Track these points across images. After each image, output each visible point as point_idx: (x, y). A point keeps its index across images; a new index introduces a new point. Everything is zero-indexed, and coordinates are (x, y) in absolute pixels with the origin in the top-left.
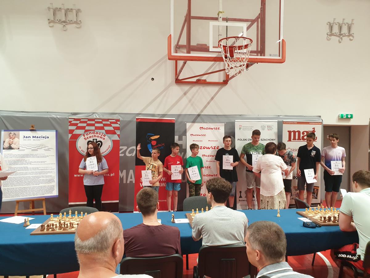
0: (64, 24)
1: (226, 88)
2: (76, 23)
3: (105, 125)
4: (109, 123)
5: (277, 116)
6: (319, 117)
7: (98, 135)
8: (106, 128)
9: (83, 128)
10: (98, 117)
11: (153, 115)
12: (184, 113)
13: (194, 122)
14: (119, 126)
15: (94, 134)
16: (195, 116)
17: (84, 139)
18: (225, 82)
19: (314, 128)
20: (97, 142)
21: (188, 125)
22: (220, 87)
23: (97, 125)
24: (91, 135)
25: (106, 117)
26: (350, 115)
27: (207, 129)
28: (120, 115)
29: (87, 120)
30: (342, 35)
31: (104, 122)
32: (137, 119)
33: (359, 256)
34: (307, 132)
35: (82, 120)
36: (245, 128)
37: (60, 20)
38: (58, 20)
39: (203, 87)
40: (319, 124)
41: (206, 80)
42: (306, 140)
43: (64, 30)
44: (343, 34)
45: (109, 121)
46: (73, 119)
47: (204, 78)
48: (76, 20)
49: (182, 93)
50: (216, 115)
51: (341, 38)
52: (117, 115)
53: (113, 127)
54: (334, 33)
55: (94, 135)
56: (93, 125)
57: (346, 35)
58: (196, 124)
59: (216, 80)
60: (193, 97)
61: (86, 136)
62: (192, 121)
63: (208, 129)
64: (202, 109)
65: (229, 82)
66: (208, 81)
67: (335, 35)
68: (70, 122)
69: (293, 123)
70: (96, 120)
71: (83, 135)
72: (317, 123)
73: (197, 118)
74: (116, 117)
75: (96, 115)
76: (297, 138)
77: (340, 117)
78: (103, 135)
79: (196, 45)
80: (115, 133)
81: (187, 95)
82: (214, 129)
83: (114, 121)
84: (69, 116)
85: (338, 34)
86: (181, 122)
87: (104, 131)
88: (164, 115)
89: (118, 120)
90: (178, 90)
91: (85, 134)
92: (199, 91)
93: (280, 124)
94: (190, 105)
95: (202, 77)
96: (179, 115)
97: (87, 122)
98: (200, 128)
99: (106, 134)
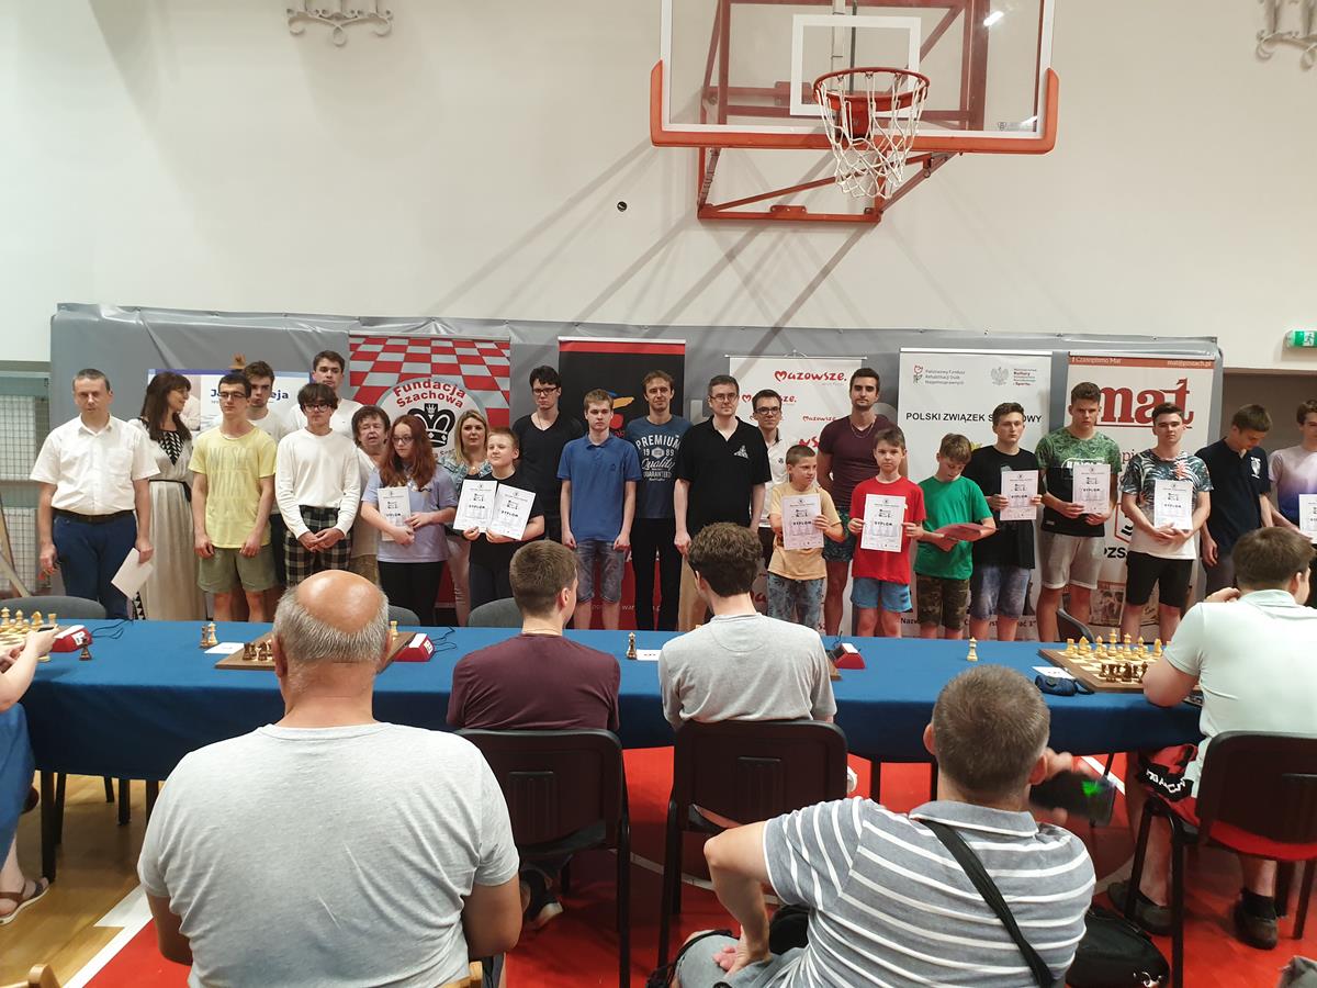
0: (338, 24)
1: (873, 238)
2: (374, 18)
3: (464, 359)
4: (474, 352)
5: (1054, 335)
6: (1208, 342)
7: (442, 391)
8: (467, 369)
9: (393, 367)
10: (443, 333)
11: (621, 329)
12: (724, 323)
13: (757, 352)
14: (507, 363)
15: (429, 386)
16: (764, 333)
17: (398, 402)
18: (872, 216)
19: (1184, 382)
20: (437, 414)
21: (736, 362)
22: (852, 231)
23: (437, 359)
24: (419, 391)
25: (467, 333)
27: (799, 378)
28: (516, 327)
29: (405, 342)
31: (460, 351)
32: (561, 342)
33: (1189, 783)
34: (1158, 395)
35: (389, 342)
36: (935, 377)
37: (324, 11)
38: (317, 11)
39: (793, 232)
40: (1203, 367)
41: (803, 207)
42: (1151, 424)
43: (338, 46)
45: (475, 347)
46: (363, 340)
47: (797, 200)
49: (720, 254)
50: (837, 330)
51: (1312, 53)
52: (505, 326)
53: (488, 366)
54: (1282, 35)
55: (427, 391)
56: (425, 358)
58: (762, 361)
59: (842, 209)
60: (758, 267)
61: (403, 395)
62: (751, 349)
63: (803, 376)
64: (786, 307)
65: (883, 216)
66: (811, 210)
67: (1288, 42)
68: (354, 347)
69: (1105, 361)
70: (434, 343)
71: (395, 390)
72: (1197, 363)
73: (769, 340)
74: (499, 333)
75: (439, 325)
76: (1117, 413)
77: (1292, 342)
78: (457, 391)
79: (773, 87)
80: (494, 387)
81: (740, 259)
82: (824, 377)
83: (492, 346)
84: (352, 327)
85: (1300, 36)
86: (714, 355)
87: (459, 380)
88: (657, 330)
89: (504, 345)
90: (705, 243)
91: (402, 389)
92: (781, 245)
93: (1060, 365)
94: (746, 293)
95: (793, 197)
96: (709, 330)
97: (405, 347)
98: (777, 373)
99: (465, 390)
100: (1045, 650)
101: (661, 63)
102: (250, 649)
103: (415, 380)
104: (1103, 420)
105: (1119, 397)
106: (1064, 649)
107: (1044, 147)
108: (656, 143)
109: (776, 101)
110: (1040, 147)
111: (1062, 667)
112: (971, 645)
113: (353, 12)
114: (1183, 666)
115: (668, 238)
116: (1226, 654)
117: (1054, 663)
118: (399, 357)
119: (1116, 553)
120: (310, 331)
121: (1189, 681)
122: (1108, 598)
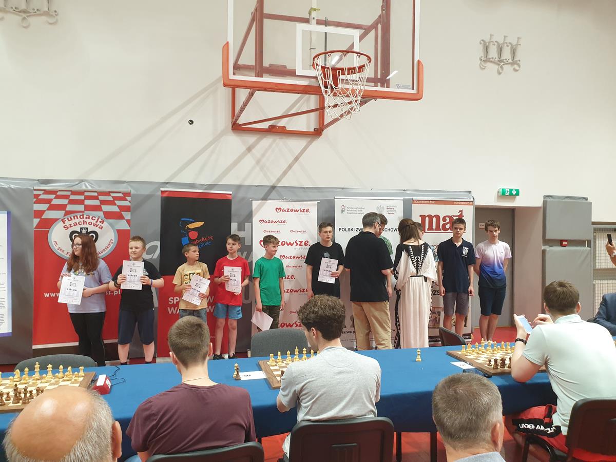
0: (24, 15)
1: (319, 143)
2: (47, 14)
3: (104, 202)
4: (110, 198)
5: (402, 190)
6: (468, 193)
7: (90, 220)
8: (105, 208)
9: (61, 207)
10: (90, 188)
11: (192, 186)
12: (246, 183)
13: (265, 198)
14: (129, 204)
15: (83, 218)
16: (268, 189)
17: (64, 227)
18: (318, 132)
19: (461, 211)
20: (88, 233)
21: (255, 204)
22: (309, 139)
23: (88, 202)
24: (77, 221)
25: (104, 188)
26: (515, 190)
27: (288, 211)
29: (69, 193)
30: (502, 61)
31: (101, 198)
32: (162, 192)
33: (558, 428)
34: (450, 217)
35: (59, 193)
36: (351, 211)
37: (16, 8)
38: (12, 8)
39: (280, 139)
40: (469, 205)
41: (285, 127)
43: (25, 27)
44: (505, 61)
45: (110, 195)
46: (43, 192)
47: (282, 123)
48: (46, 9)
49: (244, 149)
50: (304, 188)
51: (501, 67)
52: (125, 184)
53: (118, 206)
54: (490, 58)
55: (82, 220)
56: (81, 202)
57: (509, 62)
58: (269, 203)
59: (303, 128)
60: (263, 155)
62: (261, 196)
63: (289, 210)
64: (278, 176)
65: (323, 133)
66: (288, 128)
67: (491, 61)
68: (36, 196)
70: (86, 194)
71: (62, 220)
72: (466, 203)
73: (270, 192)
74: (123, 188)
75: (86, 184)
77: (501, 194)
78: (100, 220)
79: (268, 66)
80: (122, 218)
81: (254, 151)
82: (300, 211)
83: (120, 195)
84: (35, 185)
85: (497, 60)
86: (243, 199)
87: (101, 214)
88: (212, 186)
89: (127, 194)
90: (236, 142)
91: (66, 220)
92: (274, 145)
93: (408, 206)
94: (258, 168)
95: (280, 121)
96: (239, 187)
97: (69, 196)
98: (277, 209)
99: (105, 219)
100: (451, 352)
101: (228, 43)
105: (434, 219)
107: (418, 97)
108: (226, 86)
112: (418, 353)
113: (34, 9)
114: (537, 360)
115: (216, 140)
118: (65, 202)
120: (7, 187)
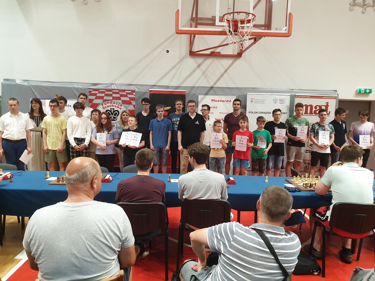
1: (239, 61)
3: (122, 96)
4: (125, 93)
5: (291, 89)
6: (335, 92)
7: (115, 105)
8: (123, 98)
9: (101, 98)
10: (116, 88)
11: (167, 87)
12: (197, 85)
13: (206, 94)
14: (134, 97)
16: (208, 88)
17: (103, 108)
18: (239, 55)
19: (328, 103)
20: (114, 111)
21: (200, 97)
22: (233, 59)
23: (114, 95)
24: (109, 105)
25: (123, 88)
26: (369, 89)
27: (218, 101)
28: (136, 86)
29: (105, 90)
30: (366, 5)
31: (120, 93)
32: (150, 91)
33: (327, 217)
34: (320, 107)
35: (100, 91)
36: (257, 101)
39: (217, 59)
40: (333, 99)
41: (220, 52)
42: (318, 115)
43: (85, 4)
44: (368, 5)
45: (125, 92)
46: (93, 90)
47: (218, 50)
49: (196, 66)
50: (229, 88)
51: (365, 9)
52: (134, 86)
53: (129, 98)
54: (357, 4)
55: (111, 104)
56: (111, 95)
57: (371, 5)
58: (208, 97)
59: (231, 53)
60: (207, 69)
61: (104, 106)
62: (205, 93)
63: (219, 101)
64: (215, 81)
65: (243, 55)
66: (222, 53)
67: (358, 6)
68: (90, 92)
69: (305, 97)
70: (113, 91)
71: (102, 104)
72: (331, 98)
73: (210, 90)
74: (132, 88)
75: (115, 86)
76: (309, 112)
77: (358, 92)
78: (120, 104)
79: (211, 17)
80: (131, 104)
81: (201, 67)
82: (225, 101)
83: (130, 92)
84: (90, 86)
85: (362, 4)
86: (194, 94)
87: (120, 101)
88: (178, 87)
89: (133, 91)
90: (192, 62)
91: (104, 104)
92: (213, 63)
93: (293, 98)
94: (203, 77)
95: (217, 49)
96: (193, 87)
97: (105, 92)
98: (212, 100)
99: (122, 104)
100: (287, 179)
101: (178, 10)
102: (59, 179)
103: (108, 101)
104: (305, 114)
105: (309, 107)
106: (293, 179)
107: (289, 35)
108: (177, 33)
109: (212, 22)
110: (287, 35)
111: (292, 184)
112: (266, 178)
114: (327, 184)
115: (181, 61)
116: (339, 181)
117: (290, 183)
118: (103, 95)
119: (308, 152)
120: (77, 87)
121: (328, 188)
122: (306, 164)
